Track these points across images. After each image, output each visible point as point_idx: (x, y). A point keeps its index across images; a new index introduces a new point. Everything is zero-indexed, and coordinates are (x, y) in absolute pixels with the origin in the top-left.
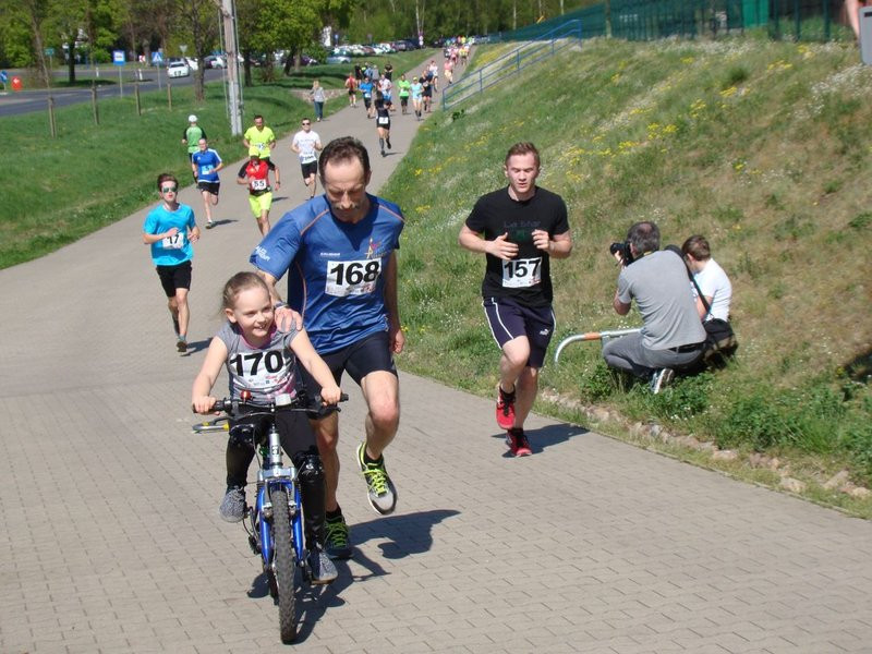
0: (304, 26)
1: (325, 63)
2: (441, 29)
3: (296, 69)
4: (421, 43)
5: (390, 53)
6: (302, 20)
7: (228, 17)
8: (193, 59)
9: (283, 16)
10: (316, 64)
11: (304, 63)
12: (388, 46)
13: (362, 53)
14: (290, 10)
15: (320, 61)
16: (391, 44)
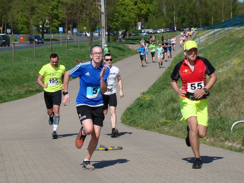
0: (131, 20)
1: (138, 35)
2: (184, 24)
3: (127, 37)
4: (175, 29)
5: (163, 32)
6: (130, 18)
7: (103, 13)
8: (88, 33)
9: (123, 16)
10: (135, 36)
11: (130, 35)
12: (163, 30)
13: (152, 32)
14: (126, 14)
15: (136, 35)
16: (164, 29)
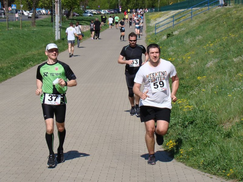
1: (82, 16)
3: (71, 17)
4: (120, 11)
5: (108, 14)
10: (78, 16)
11: (74, 15)
15: (80, 15)
16: (108, 10)
